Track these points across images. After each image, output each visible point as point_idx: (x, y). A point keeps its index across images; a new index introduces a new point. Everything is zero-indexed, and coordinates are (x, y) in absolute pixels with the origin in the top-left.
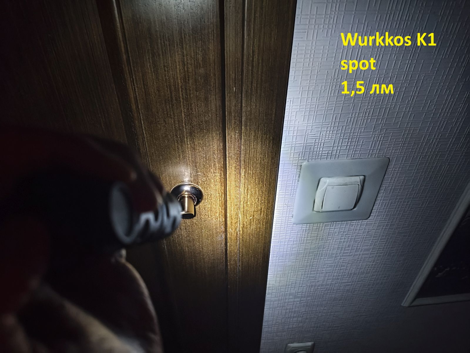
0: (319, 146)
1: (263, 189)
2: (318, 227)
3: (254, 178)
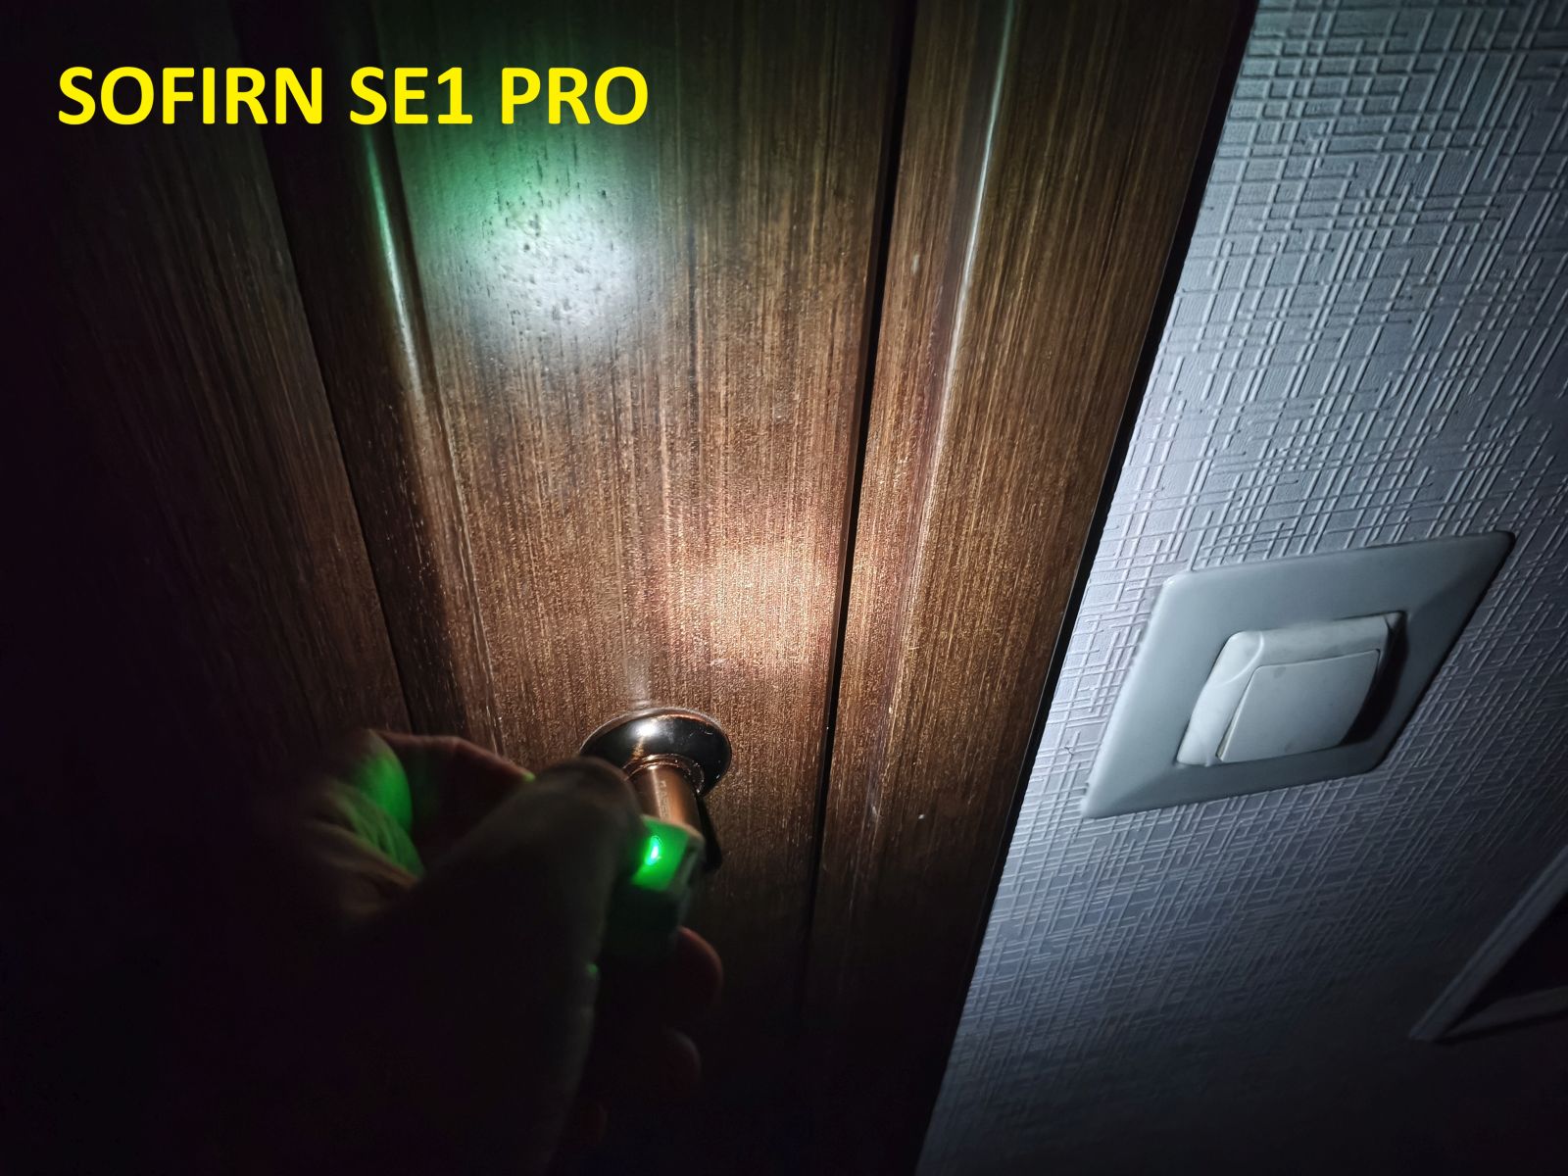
0: (1251, 503)
1: (990, 697)
2: (1178, 820)
3: (956, 657)
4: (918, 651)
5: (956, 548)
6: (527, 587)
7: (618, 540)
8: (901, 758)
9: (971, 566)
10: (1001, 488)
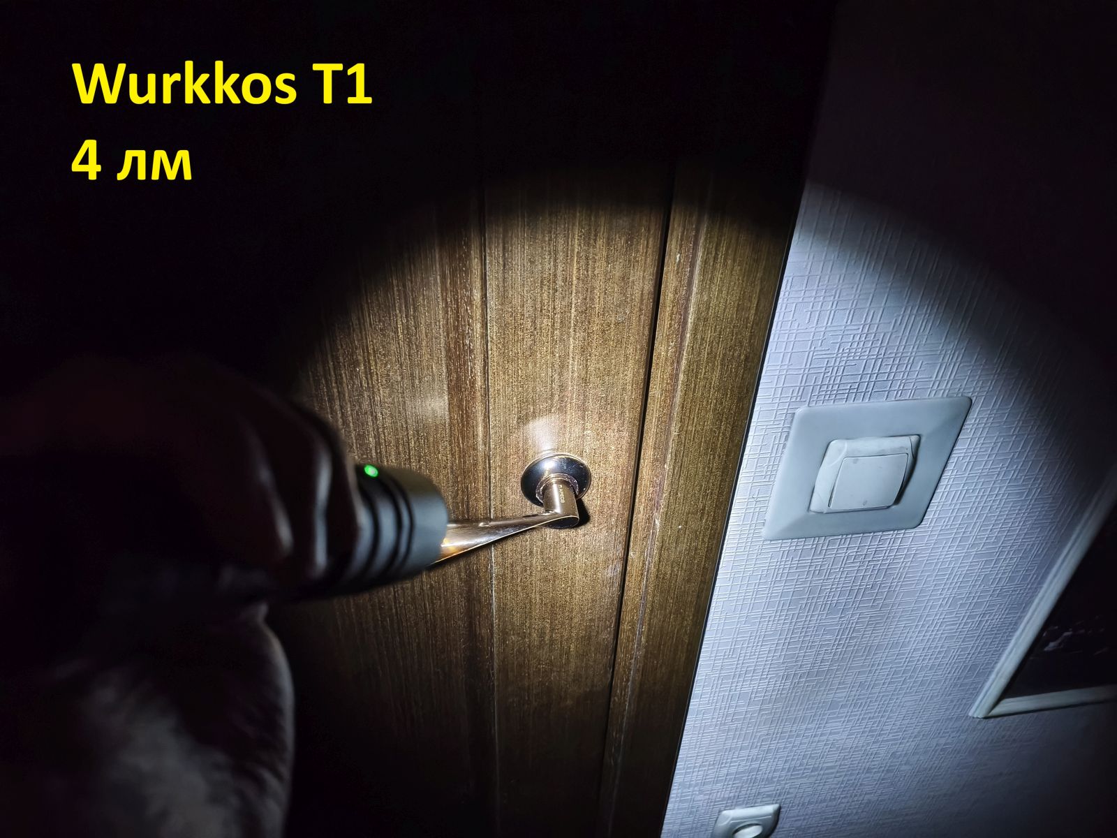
0: (834, 374)
1: (713, 464)
2: (815, 546)
3: (696, 440)
4: (678, 435)
5: (695, 386)
6: (510, 389)
7: (550, 370)
8: (670, 492)
9: (703, 394)
10: (715, 358)
